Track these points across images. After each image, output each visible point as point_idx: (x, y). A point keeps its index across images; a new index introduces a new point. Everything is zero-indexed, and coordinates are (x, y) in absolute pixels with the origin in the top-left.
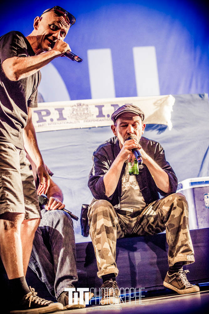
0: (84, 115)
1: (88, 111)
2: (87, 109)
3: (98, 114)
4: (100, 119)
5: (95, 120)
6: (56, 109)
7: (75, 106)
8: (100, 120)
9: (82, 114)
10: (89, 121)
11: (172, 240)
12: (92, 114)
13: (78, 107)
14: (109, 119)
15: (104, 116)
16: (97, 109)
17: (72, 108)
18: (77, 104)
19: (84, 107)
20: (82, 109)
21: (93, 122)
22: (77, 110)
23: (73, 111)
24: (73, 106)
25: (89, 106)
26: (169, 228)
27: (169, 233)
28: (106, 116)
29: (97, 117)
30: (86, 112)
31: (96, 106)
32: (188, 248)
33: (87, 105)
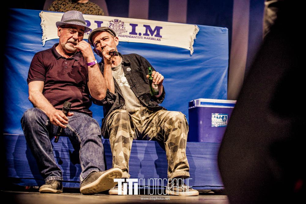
0: (119, 30)
1: (123, 28)
2: (123, 26)
3: (131, 31)
4: (132, 35)
5: (128, 36)
6: (95, 22)
7: (113, 22)
8: (132, 37)
9: (118, 29)
10: (123, 36)
11: (172, 157)
12: (126, 30)
13: (115, 22)
14: (140, 37)
15: (136, 34)
16: (131, 27)
17: (110, 23)
18: (115, 20)
19: (120, 23)
20: (118, 25)
21: (126, 37)
22: (113, 25)
23: (111, 25)
24: (111, 22)
25: (125, 24)
26: (170, 146)
27: (170, 150)
28: (138, 34)
29: (130, 33)
30: (121, 28)
31: (131, 24)
32: (185, 165)
33: (123, 22)
